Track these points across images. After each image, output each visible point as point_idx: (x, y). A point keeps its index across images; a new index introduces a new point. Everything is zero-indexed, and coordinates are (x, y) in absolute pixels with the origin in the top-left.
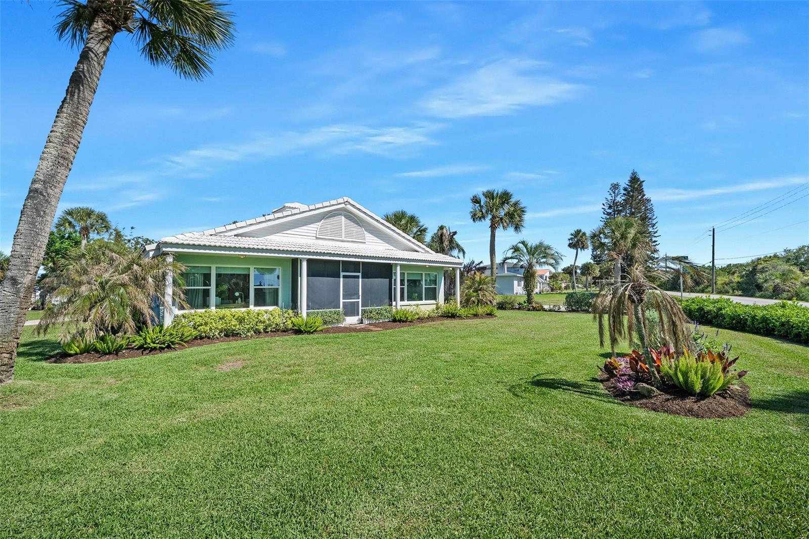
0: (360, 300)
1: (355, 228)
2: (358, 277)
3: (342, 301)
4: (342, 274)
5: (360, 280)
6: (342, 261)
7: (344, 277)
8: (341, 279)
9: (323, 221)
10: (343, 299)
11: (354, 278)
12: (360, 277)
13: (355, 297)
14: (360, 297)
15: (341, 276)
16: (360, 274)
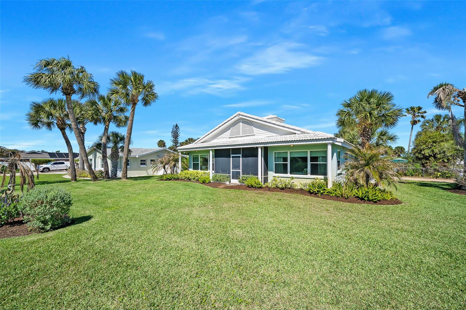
0: (241, 171)
1: (248, 127)
2: (239, 157)
3: (231, 170)
4: (231, 156)
5: (241, 158)
6: (232, 148)
7: (233, 157)
8: (231, 158)
9: (231, 128)
10: (232, 169)
11: (238, 157)
12: (241, 157)
13: (238, 168)
14: (241, 169)
15: (231, 157)
16: (241, 155)
